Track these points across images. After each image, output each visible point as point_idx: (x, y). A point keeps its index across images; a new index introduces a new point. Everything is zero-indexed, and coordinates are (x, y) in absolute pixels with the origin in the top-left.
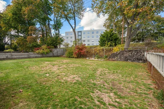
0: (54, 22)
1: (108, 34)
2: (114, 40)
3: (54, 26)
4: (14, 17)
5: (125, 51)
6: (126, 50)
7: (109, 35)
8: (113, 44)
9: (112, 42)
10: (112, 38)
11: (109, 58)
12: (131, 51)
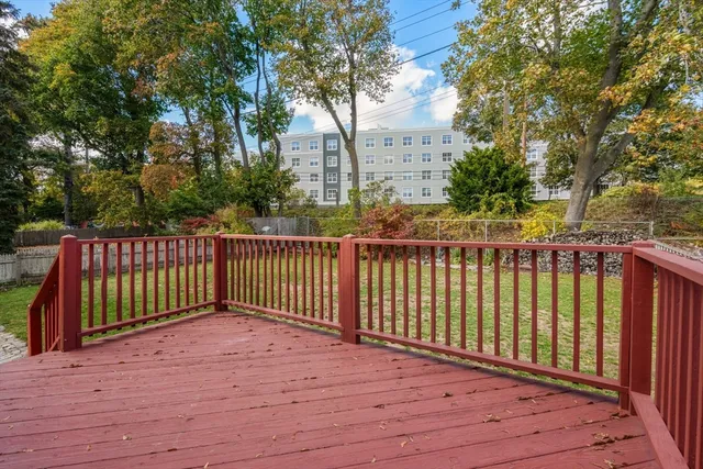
0: (258, 108)
1: (487, 163)
2: (514, 188)
3: (253, 123)
4: (81, 80)
5: (573, 235)
6: (575, 231)
7: (494, 169)
8: (511, 201)
9: (504, 194)
10: (506, 177)
11: (508, 259)
12: (596, 236)
